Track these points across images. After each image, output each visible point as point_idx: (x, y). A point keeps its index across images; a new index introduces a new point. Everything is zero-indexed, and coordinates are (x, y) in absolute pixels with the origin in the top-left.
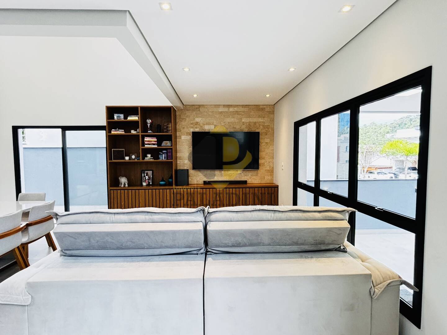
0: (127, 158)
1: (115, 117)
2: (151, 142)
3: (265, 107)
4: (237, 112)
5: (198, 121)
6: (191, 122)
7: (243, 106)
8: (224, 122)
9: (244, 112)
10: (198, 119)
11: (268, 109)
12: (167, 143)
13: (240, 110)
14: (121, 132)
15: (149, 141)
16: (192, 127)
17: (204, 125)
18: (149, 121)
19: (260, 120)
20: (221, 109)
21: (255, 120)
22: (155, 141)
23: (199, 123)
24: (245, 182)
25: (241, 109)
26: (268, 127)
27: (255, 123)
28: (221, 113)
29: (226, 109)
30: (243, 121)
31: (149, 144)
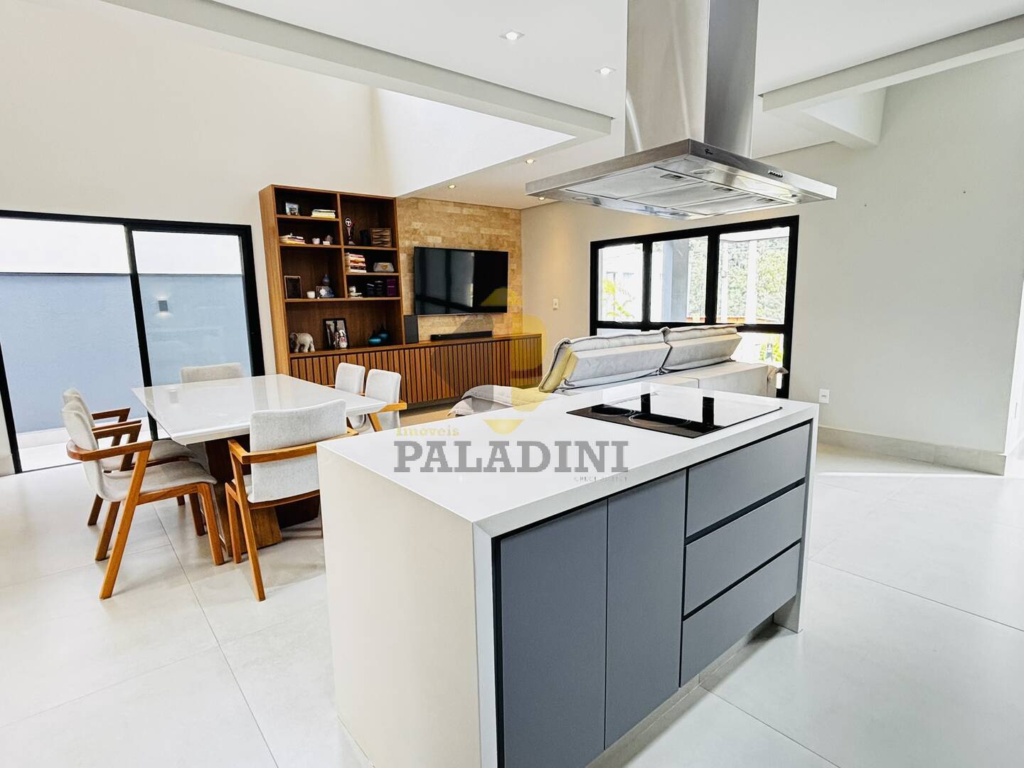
0: (311, 295)
1: (288, 210)
2: (358, 263)
3: (509, 211)
4: (472, 215)
5: (416, 228)
6: (406, 229)
7: (482, 207)
8: (456, 232)
9: (482, 217)
10: (416, 223)
11: (512, 216)
12: (386, 266)
13: (477, 214)
14: (299, 242)
15: (354, 262)
16: (408, 239)
17: (426, 235)
18: (349, 222)
19: (504, 233)
20: (451, 209)
21: (497, 232)
22: (363, 262)
23: (418, 231)
24: (489, 334)
25: (479, 212)
26: (513, 245)
27: (497, 237)
28: (451, 215)
29: (457, 210)
30: (482, 232)
31: (356, 268)
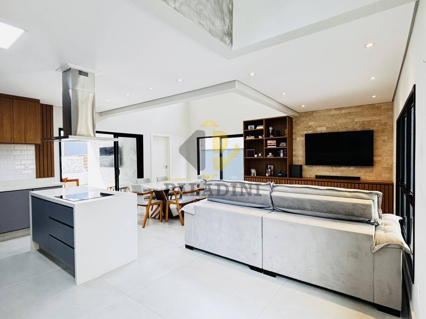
0: (256, 156)
1: (249, 128)
2: (272, 143)
3: (381, 105)
4: (349, 113)
5: (311, 125)
6: (305, 126)
7: (356, 107)
8: (336, 124)
9: (357, 112)
10: (311, 123)
11: (385, 107)
12: (283, 144)
13: (353, 111)
14: (252, 138)
15: (270, 143)
16: (306, 130)
17: (317, 127)
18: (271, 128)
19: (376, 118)
20: (333, 112)
21: (369, 119)
22: (275, 143)
23: (312, 126)
24: (359, 178)
25: (353, 110)
26: (386, 124)
27: (369, 122)
28: (332, 116)
29: (338, 112)
30: (356, 120)
31: (271, 146)
